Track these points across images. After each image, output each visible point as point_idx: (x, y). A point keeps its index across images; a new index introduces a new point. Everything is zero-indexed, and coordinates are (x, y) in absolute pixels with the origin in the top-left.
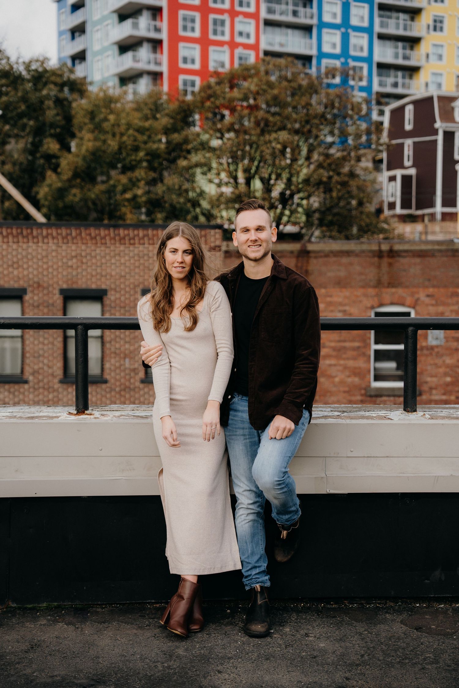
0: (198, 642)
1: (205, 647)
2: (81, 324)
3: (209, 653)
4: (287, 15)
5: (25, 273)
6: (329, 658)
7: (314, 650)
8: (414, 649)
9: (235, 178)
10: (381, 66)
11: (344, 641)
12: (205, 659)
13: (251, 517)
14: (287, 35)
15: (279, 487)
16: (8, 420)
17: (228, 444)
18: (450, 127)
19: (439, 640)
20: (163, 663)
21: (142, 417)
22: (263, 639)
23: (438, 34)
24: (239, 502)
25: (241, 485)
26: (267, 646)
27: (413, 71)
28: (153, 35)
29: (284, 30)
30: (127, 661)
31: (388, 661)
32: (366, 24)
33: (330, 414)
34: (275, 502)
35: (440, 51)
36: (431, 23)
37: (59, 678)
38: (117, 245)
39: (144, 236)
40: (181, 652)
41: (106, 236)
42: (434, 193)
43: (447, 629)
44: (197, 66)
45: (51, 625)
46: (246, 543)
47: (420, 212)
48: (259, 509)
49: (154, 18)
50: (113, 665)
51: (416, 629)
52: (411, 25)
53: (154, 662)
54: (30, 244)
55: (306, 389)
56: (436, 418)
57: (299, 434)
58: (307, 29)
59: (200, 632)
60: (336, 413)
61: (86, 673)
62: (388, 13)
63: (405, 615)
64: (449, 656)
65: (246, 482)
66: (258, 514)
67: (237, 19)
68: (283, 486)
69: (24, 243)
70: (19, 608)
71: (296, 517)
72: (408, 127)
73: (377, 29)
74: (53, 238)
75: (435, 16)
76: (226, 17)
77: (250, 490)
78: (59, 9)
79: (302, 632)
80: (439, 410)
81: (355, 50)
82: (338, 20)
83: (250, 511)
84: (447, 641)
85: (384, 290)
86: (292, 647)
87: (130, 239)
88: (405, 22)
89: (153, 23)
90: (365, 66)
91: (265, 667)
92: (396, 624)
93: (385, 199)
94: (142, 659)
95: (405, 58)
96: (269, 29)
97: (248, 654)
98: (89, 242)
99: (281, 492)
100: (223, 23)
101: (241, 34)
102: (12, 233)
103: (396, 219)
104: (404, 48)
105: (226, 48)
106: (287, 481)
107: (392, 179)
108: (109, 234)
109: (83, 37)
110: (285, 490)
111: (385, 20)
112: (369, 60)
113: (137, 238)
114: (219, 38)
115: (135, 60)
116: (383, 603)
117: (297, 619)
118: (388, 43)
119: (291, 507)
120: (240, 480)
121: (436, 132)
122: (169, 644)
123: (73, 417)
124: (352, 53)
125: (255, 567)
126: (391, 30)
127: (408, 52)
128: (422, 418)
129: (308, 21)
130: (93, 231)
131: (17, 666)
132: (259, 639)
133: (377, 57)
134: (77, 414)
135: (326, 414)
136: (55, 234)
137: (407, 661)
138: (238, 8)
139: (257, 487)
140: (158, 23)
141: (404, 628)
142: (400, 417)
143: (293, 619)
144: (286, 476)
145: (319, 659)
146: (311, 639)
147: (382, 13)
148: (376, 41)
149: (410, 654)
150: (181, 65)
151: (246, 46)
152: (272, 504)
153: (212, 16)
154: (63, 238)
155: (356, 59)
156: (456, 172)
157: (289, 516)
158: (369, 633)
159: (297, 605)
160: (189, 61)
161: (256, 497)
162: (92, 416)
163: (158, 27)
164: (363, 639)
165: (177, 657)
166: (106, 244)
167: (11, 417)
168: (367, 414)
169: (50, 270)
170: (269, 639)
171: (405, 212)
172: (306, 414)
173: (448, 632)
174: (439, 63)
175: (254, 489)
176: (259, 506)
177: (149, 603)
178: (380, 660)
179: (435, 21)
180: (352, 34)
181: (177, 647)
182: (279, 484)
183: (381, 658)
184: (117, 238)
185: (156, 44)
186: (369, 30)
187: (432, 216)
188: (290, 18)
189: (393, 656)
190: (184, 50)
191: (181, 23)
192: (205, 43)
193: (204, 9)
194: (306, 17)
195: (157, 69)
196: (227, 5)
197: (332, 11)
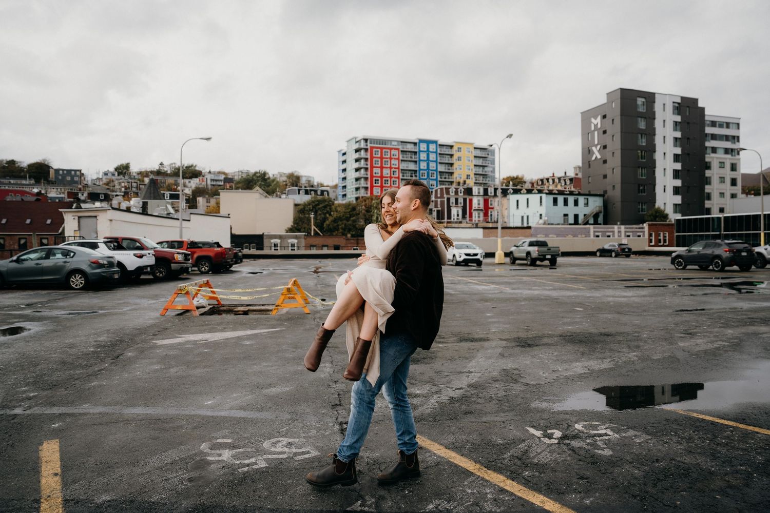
10: (440, 172)
14: (409, 164)
18: (449, 196)
23: (459, 162)
27: (452, 174)
28: (365, 166)
29: (407, 162)
32: (435, 159)
35: (460, 167)
36: (457, 159)
42: (445, 215)
44: (379, 175)
47: (442, 221)
49: (366, 161)
52: (450, 159)
58: (415, 162)
62: (443, 156)
67: (392, 160)
72: (439, 195)
75: (458, 156)
76: (389, 160)
78: (339, 155)
81: (432, 167)
82: (425, 159)
88: (448, 158)
89: (365, 163)
90: (435, 172)
95: (449, 169)
96: (403, 162)
100: (388, 162)
101: (393, 164)
104: (448, 166)
105: (389, 169)
107: (434, 211)
109: (345, 164)
111: (441, 158)
112: (436, 170)
114: (386, 166)
115: (360, 174)
118: (444, 165)
121: (444, 198)
126: (444, 161)
127: (450, 168)
129: (416, 160)
133: (439, 169)
138: (392, 157)
140: (367, 163)
147: (440, 156)
148: (438, 164)
150: (374, 175)
151: (395, 168)
153: (384, 160)
155: (431, 170)
156: (451, 210)
160: (377, 173)
174: (460, 171)
179: (458, 158)
180: (430, 163)
185: (366, 169)
186: (436, 161)
188: (410, 159)
190: (375, 170)
191: (374, 162)
192: (382, 168)
193: (381, 158)
194: (415, 158)
195: (367, 176)
196: (389, 156)
197: (423, 156)
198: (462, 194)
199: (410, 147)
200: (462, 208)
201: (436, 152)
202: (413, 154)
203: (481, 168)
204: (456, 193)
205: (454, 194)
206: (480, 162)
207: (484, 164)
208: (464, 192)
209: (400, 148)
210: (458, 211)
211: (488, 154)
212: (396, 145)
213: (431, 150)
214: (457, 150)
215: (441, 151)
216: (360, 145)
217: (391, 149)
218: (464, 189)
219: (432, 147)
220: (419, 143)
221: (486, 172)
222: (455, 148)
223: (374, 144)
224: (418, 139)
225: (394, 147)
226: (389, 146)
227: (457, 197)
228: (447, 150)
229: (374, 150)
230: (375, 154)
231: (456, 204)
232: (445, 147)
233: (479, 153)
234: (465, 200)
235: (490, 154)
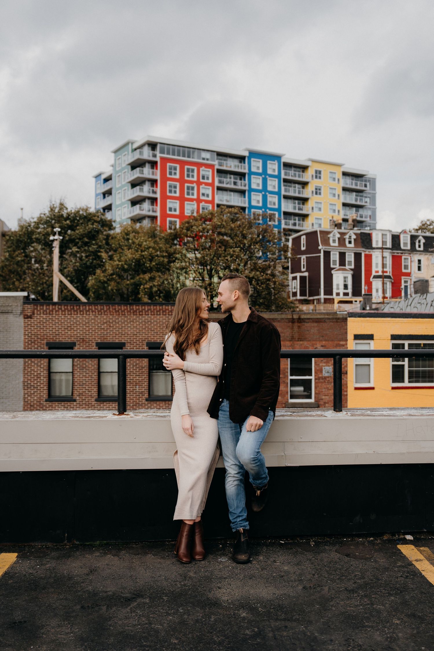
0: (202, 568)
1: (207, 571)
2: (122, 355)
3: (211, 575)
4: (231, 184)
5: (75, 333)
6: (292, 577)
7: (281, 572)
8: (347, 569)
9: (203, 278)
10: (286, 214)
11: (300, 565)
12: (209, 579)
13: (236, 483)
14: (231, 195)
15: (254, 462)
16: (73, 419)
17: (220, 434)
18: (327, 248)
19: (362, 563)
20: (180, 582)
21: (161, 416)
22: (245, 565)
23: (318, 196)
24: (228, 472)
25: (229, 461)
26: (249, 569)
27: (304, 217)
28: (152, 195)
29: (229, 193)
30: (156, 581)
31: (331, 578)
32: (276, 190)
33: (285, 414)
34: (251, 472)
35: (319, 206)
36: (314, 190)
37: (110, 593)
38: (132, 316)
39: (148, 310)
40: (192, 574)
41: (125, 310)
42: (320, 287)
43: (366, 555)
44: (178, 213)
45: (102, 556)
46: (233, 500)
47: (311, 298)
48: (241, 477)
49: (152, 186)
50: (147, 584)
51: (346, 555)
52: (303, 191)
53: (175, 582)
54: (79, 315)
55: (270, 397)
56: (355, 415)
57: (267, 426)
58: (242, 192)
59: (203, 560)
60: (289, 413)
61: (129, 589)
62: (289, 184)
63: (337, 546)
64: (371, 573)
65: (233, 459)
66: (240, 480)
67: (201, 187)
68: (257, 461)
69: (74, 315)
70: (81, 545)
71: (266, 481)
72: (303, 248)
73: (283, 193)
74: (93, 312)
75: (316, 186)
76: (195, 185)
77: (235, 465)
78: (96, 181)
79: (271, 559)
80: (355, 411)
81: (270, 204)
82: (260, 188)
83: (235, 479)
84: (368, 563)
85: (296, 343)
86: (266, 570)
87: (139, 312)
88: (299, 189)
89: (151, 188)
90: (277, 213)
91: (250, 584)
92: (333, 553)
93: (290, 290)
94: (166, 579)
95: (300, 209)
96: (220, 192)
97: (237, 575)
98: (115, 314)
99: (256, 465)
100: (193, 188)
101: (203, 195)
102: (67, 309)
103: (297, 302)
104: (299, 204)
105: (195, 202)
106: (260, 458)
107: (295, 278)
108: (127, 309)
109: (110, 197)
110: (258, 464)
111: (287, 188)
112: (279, 210)
113: (144, 311)
114: (191, 197)
115: (141, 209)
116: (322, 539)
117: (267, 551)
118: (290, 201)
119: (262, 475)
120: (229, 458)
121: (319, 252)
122: (183, 569)
123: (116, 417)
124: (269, 206)
125: (239, 516)
126: (291, 194)
127: (301, 206)
128: (346, 416)
129: (243, 188)
130: (117, 307)
131: (82, 584)
132: (243, 565)
133: (283, 209)
134: (119, 414)
135: (282, 414)
136: (93, 309)
137: (344, 578)
138: (201, 180)
139: (240, 462)
140: (155, 189)
141: (338, 555)
142: (331, 415)
143: (264, 551)
144: (259, 454)
145: (285, 578)
146: (278, 564)
147: (286, 184)
148: (282, 200)
149: (345, 573)
150: (168, 212)
151: (207, 202)
152: (249, 473)
153: (186, 185)
154: (98, 311)
155: (271, 209)
156: (332, 275)
157: (261, 481)
158: (316, 559)
159: (266, 541)
160: (173, 210)
161: (239, 469)
162: (129, 416)
163: (155, 191)
164: (312, 563)
165: (189, 578)
166: (125, 315)
167: (75, 417)
168: (309, 413)
169: (91, 331)
170: (250, 565)
171: (303, 298)
172: (271, 413)
173: (368, 557)
174: (320, 212)
175: (238, 464)
176: (241, 475)
177: (167, 541)
178: (326, 578)
179: (316, 189)
180: (269, 195)
181: (189, 571)
182: (254, 460)
183: (327, 576)
184: (132, 311)
185: (153, 201)
186: (278, 193)
187: (319, 300)
188: (232, 186)
189: (334, 575)
190: (170, 204)
191: (168, 188)
192: (182, 200)
193: (182, 181)
194: (241, 185)
195: (154, 214)
196: (195, 179)
197: (256, 182)
198: (352, 245)
199: (232, 165)
200: (352, 272)
201: (278, 177)
202: (238, 177)
203: (354, 209)
204: (342, 241)
205: (337, 244)
206: (351, 199)
207: (358, 203)
208: (355, 240)
209: (216, 163)
210: (345, 278)
211: (366, 186)
212: (207, 160)
213: (270, 172)
214: (314, 175)
215: (286, 174)
216: (141, 153)
217: (199, 165)
218: (355, 234)
219: (273, 167)
220: (249, 158)
221: (361, 217)
222: (311, 172)
223: (168, 153)
224: (247, 150)
225: (205, 162)
226: (195, 160)
227: (342, 250)
228: (297, 173)
229: (168, 164)
230: (170, 174)
231: (340, 265)
232: (293, 169)
233: (349, 183)
234: (358, 256)
235: (368, 184)
